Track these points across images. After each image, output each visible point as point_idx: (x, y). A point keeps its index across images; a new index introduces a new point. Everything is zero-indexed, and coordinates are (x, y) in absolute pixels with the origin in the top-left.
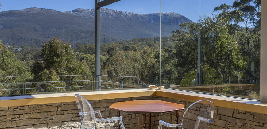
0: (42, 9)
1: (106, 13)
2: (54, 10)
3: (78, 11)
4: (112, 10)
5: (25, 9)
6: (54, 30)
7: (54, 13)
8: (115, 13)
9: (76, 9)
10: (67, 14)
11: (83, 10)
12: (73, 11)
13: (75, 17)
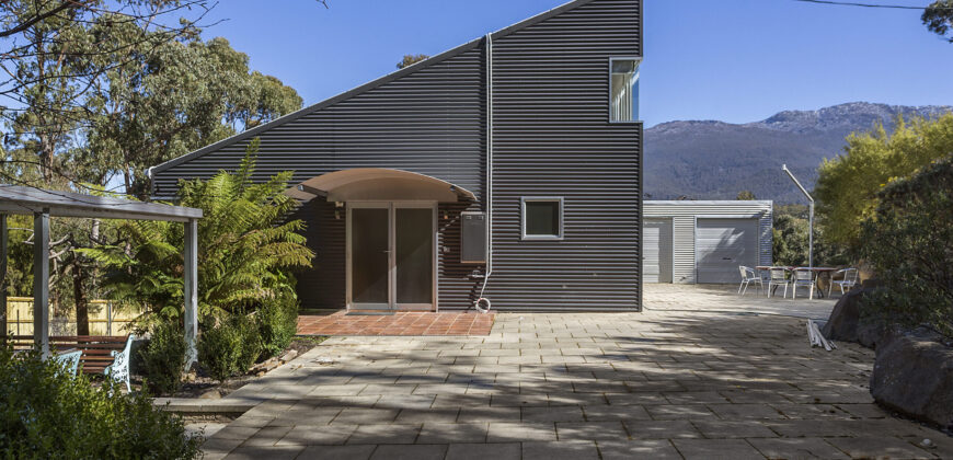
0: (692, 122)
1: (863, 115)
2: (721, 123)
3: (782, 120)
4: (880, 105)
5: (655, 128)
6: (721, 170)
7: (722, 129)
8: (891, 111)
9: (778, 115)
10: (752, 130)
11: (797, 113)
12: (770, 120)
13: (774, 134)
